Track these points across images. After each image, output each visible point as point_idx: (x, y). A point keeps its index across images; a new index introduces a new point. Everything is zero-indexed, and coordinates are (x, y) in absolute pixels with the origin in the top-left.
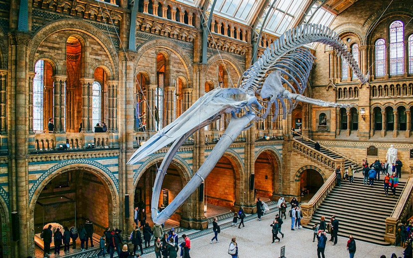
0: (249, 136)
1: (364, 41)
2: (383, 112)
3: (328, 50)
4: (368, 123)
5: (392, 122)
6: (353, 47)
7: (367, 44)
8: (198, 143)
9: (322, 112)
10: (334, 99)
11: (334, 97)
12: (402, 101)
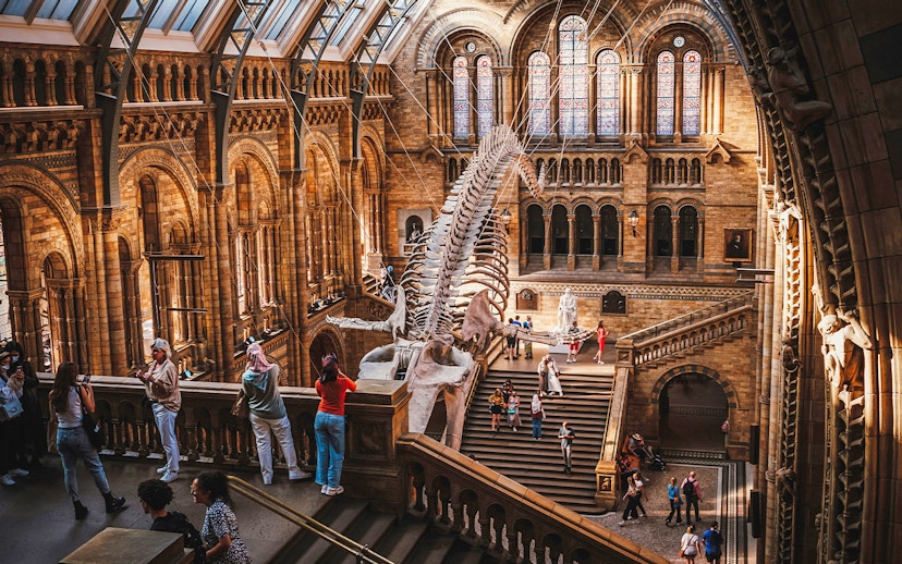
0: (296, 315)
1: (506, 57)
2: (548, 216)
3: (424, 67)
4: (517, 240)
5: (563, 236)
6: (480, 62)
7: (514, 64)
8: (221, 365)
9: (413, 214)
10: (441, 185)
11: (440, 179)
12: (584, 194)
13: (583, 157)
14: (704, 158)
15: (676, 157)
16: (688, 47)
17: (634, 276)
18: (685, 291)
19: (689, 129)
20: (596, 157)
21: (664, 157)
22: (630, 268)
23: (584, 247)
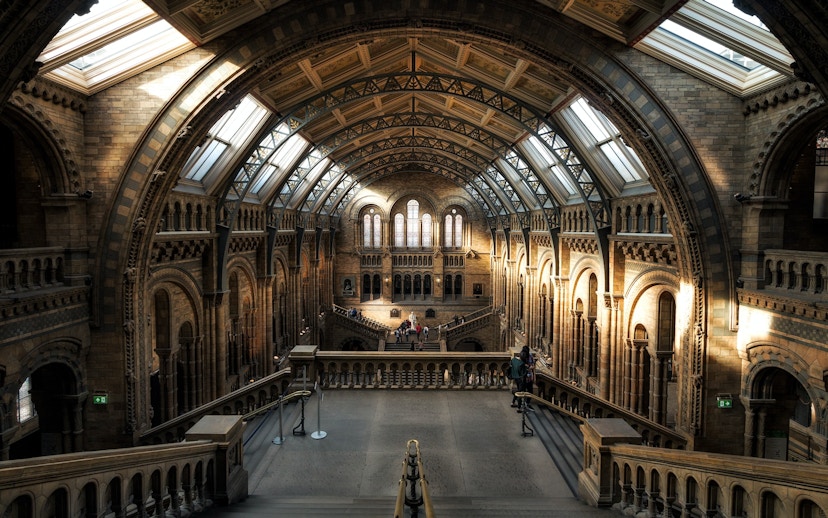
1: (386, 216)
2: (403, 279)
3: (353, 219)
4: (391, 290)
5: (409, 287)
6: (375, 217)
7: (390, 218)
10: (359, 266)
11: (359, 264)
12: (418, 270)
13: (418, 256)
14: (465, 256)
15: (454, 255)
16: (457, 213)
17: (438, 303)
18: (458, 308)
19: (458, 244)
20: (423, 255)
21: (449, 255)
22: (436, 299)
23: (417, 291)
